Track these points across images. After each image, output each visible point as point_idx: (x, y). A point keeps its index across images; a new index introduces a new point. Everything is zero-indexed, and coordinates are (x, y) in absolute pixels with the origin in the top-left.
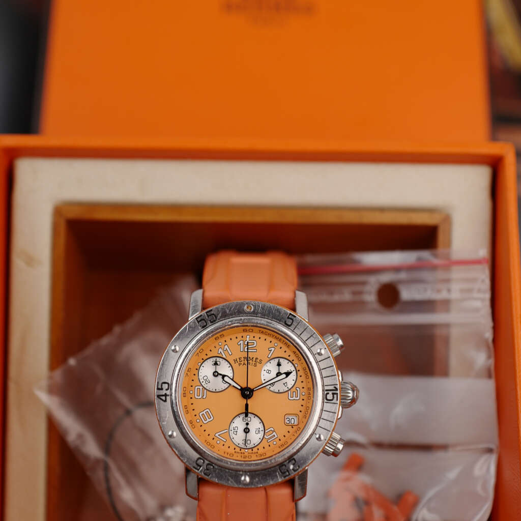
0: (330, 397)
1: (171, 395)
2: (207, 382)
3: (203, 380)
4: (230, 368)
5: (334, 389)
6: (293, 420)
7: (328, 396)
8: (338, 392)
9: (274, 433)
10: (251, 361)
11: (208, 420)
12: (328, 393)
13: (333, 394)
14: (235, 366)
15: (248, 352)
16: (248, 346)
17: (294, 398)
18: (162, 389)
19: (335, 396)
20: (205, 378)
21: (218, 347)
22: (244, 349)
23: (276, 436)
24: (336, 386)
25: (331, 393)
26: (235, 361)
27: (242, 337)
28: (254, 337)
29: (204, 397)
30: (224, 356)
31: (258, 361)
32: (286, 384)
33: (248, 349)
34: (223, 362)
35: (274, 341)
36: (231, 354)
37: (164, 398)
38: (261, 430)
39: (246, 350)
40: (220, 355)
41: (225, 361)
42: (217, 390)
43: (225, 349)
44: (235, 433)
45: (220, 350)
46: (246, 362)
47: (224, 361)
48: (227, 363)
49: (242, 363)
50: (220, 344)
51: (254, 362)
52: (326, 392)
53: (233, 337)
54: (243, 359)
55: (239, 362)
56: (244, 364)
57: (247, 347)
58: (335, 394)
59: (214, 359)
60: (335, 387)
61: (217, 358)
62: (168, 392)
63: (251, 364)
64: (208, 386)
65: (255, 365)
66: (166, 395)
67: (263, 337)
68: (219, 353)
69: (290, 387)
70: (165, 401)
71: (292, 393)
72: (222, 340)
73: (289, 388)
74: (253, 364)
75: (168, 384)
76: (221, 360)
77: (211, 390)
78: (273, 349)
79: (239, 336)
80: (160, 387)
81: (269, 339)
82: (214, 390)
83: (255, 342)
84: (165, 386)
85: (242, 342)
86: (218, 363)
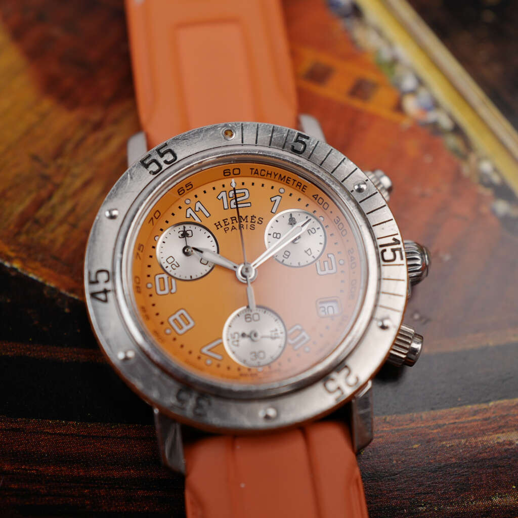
0: (388, 255)
1: (115, 291)
2: (174, 266)
3: (167, 265)
4: (212, 238)
5: (393, 242)
6: (330, 309)
7: (385, 254)
8: (401, 246)
9: (304, 334)
10: (243, 223)
11: (186, 328)
12: (385, 250)
13: (393, 251)
14: (220, 233)
15: (237, 208)
16: (236, 198)
17: (327, 271)
18: (97, 282)
19: (397, 253)
20: (170, 260)
21: (184, 207)
22: (229, 204)
23: (307, 338)
24: (396, 237)
25: (389, 249)
26: (218, 225)
27: (224, 186)
28: (243, 184)
29: (173, 291)
30: (198, 221)
31: (256, 220)
32: (309, 252)
33: (236, 203)
34: (196, 230)
35: (277, 185)
36: (208, 215)
37: (102, 296)
38: (279, 332)
39: (233, 206)
40: (191, 220)
41: (200, 228)
42: (194, 277)
43: (197, 209)
44: (236, 343)
45: (190, 211)
46: (236, 225)
47: (198, 228)
48: (204, 230)
49: (230, 226)
50: (188, 202)
51: (249, 224)
52: (381, 249)
53: (208, 188)
54: (230, 221)
55: (224, 227)
56: (234, 228)
57: (234, 201)
58: (397, 249)
59: (181, 228)
60: (394, 239)
61: (186, 226)
62: (109, 286)
63: (245, 227)
64: (177, 273)
65: (253, 228)
66: (105, 292)
67: (258, 181)
68: (188, 216)
69: (316, 254)
70: (106, 301)
71: (322, 263)
72: (191, 195)
73: (316, 257)
74: (249, 227)
75: (107, 272)
76: (193, 227)
77: (183, 278)
78: (278, 198)
79: (218, 184)
80: (93, 279)
81: (268, 183)
82: (189, 278)
83: (246, 191)
84: (103, 277)
85: (223, 194)
86: (189, 232)
